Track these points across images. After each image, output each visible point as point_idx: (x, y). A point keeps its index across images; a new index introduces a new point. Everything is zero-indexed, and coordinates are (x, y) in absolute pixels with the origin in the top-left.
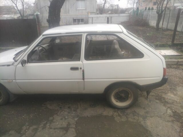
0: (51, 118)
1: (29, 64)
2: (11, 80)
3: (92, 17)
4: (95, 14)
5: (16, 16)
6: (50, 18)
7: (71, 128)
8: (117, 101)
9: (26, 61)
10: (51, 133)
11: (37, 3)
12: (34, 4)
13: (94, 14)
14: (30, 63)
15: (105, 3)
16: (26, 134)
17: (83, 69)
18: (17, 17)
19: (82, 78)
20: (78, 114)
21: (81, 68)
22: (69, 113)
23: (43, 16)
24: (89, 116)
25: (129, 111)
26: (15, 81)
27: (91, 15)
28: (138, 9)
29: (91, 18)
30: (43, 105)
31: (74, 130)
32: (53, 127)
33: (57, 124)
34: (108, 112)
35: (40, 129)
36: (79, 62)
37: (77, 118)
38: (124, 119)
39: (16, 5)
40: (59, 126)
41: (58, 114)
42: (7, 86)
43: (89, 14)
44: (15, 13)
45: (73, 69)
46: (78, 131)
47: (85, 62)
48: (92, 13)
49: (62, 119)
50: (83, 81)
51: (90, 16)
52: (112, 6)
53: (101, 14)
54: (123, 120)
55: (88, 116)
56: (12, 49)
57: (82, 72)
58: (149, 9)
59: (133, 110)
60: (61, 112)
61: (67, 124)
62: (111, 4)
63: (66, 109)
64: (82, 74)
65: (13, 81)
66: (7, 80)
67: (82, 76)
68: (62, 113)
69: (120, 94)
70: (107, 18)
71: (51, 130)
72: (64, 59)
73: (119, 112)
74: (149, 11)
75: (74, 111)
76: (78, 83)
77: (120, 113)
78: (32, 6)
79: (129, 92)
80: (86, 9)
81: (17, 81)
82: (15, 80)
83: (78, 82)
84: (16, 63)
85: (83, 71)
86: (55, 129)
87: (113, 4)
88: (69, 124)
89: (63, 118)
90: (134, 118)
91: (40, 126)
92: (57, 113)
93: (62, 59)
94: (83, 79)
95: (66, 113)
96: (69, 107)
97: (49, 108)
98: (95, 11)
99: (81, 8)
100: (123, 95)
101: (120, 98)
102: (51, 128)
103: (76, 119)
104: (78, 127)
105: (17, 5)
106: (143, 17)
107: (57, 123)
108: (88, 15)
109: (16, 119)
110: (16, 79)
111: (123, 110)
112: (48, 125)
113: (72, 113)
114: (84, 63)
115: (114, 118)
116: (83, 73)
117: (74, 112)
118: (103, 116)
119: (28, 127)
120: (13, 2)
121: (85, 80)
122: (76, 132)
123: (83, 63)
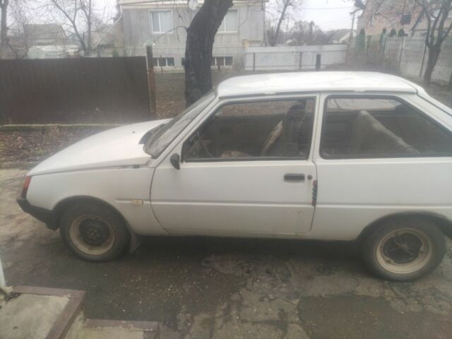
0: (235, 297)
1: (184, 163)
2: (141, 201)
3: (254, 54)
4: (262, 46)
5: (72, 50)
6: (190, 57)
7: (291, 323)
8: (388, 262)
9: (178, 156)
10: (249, 332)
11: (122, 19)
12: (115, 19)
13: (259, 45)
14: (187, 161)
15: (282, 18)
16: (191, 331)
17: (314, 178)
18: (75, 52)
19: (311, 200)
20: (296, 289)
21: (310, 178)
22: (273, 285)
23: (135, 49)
24: (324, 296)
25: (419, 287)
26: (148, 202)
27: (250, 47)
28: (362, 32)
29: (252, 55)
30: (203, 264)
31: (298, 327)
32: (248, 319)
33: (255, 310)
34: (367, 288)
35: (219, 322)
36: (305, 161)
37: (298, 301)
38: (414, 307)
39: (73, 22)
40: (261, 317)
41: (249, 286)
42: (129, 215)
43: (247, 45)
44: (65, 41)
45: (291, 178)
46: (310, 332)
47: (321, 162)
48: (252, 42)
49: (261, 300)
50: (313, 207)
51: (250, 49)
52: (301, 26)
53: (273, 45)
54: (412, 309)
55: (321, 296)
56: (114, 127)
57: (312, 187)
58: (393, 33)
59: (431, 286)
60: (253, 282)
61: (279, 313)
62: (298, 20)
63: (262, 275)
64: (312, 191)
65: (145, 202)
66: (131, 200)
67: (311, 196)
68: (256, 285)
69: (398, 244)
70: (316, 54)
71: (246, 326)
72: (233, 153)
73: (395, 289)
74: (401, 38)
75: (284, 281)
76: (299, 213)
77: (398, 292)
78: (109, 26)
79: (421, 240)
80: (238, 34)
81: (153, 203)
82: (150, 200)
83: (300, 211)
84: (155, 162)
85: (315, 185)
86: (254, 323)
87: (303, 20)
88: (283, 314)
89: (264, 297)
90: (440, 306)
91: (217, 315)
92: (245, 286)
93: (231, 155)
94: (314, 203)
95: (265, 285)
96: (268, 272)
97: (221, 271)
98: (261, 38)
99: (227, 30)
100: (405, 246)
101: (397, 255)
102: (244, 321)
103: (296, 302)
104: (308, 322)
105: (77, 23)
106: (385, 53)
107: (253, 309)
108: (244, 47)
109: (153, 294)
110: (152, 198)
111: (405, 284)
112: (234, 312)
113: (281, 287)
114: (317, 164)
115: (389, 302)
116: (314, 189)
117: (284, 285)
118: (359, 296)
119: (189, 315)
120: (67, 16)
121: (317, 206)
122: (307, 333)
123: (315, 163)
